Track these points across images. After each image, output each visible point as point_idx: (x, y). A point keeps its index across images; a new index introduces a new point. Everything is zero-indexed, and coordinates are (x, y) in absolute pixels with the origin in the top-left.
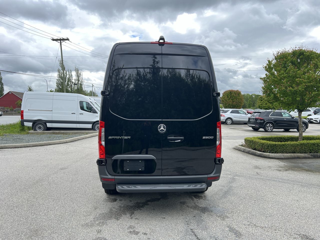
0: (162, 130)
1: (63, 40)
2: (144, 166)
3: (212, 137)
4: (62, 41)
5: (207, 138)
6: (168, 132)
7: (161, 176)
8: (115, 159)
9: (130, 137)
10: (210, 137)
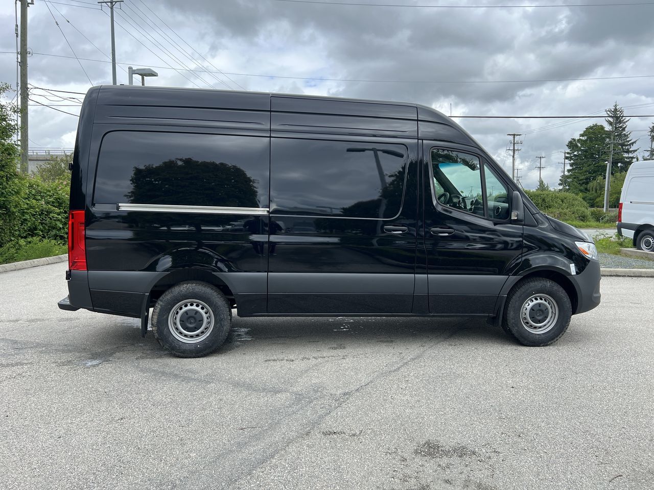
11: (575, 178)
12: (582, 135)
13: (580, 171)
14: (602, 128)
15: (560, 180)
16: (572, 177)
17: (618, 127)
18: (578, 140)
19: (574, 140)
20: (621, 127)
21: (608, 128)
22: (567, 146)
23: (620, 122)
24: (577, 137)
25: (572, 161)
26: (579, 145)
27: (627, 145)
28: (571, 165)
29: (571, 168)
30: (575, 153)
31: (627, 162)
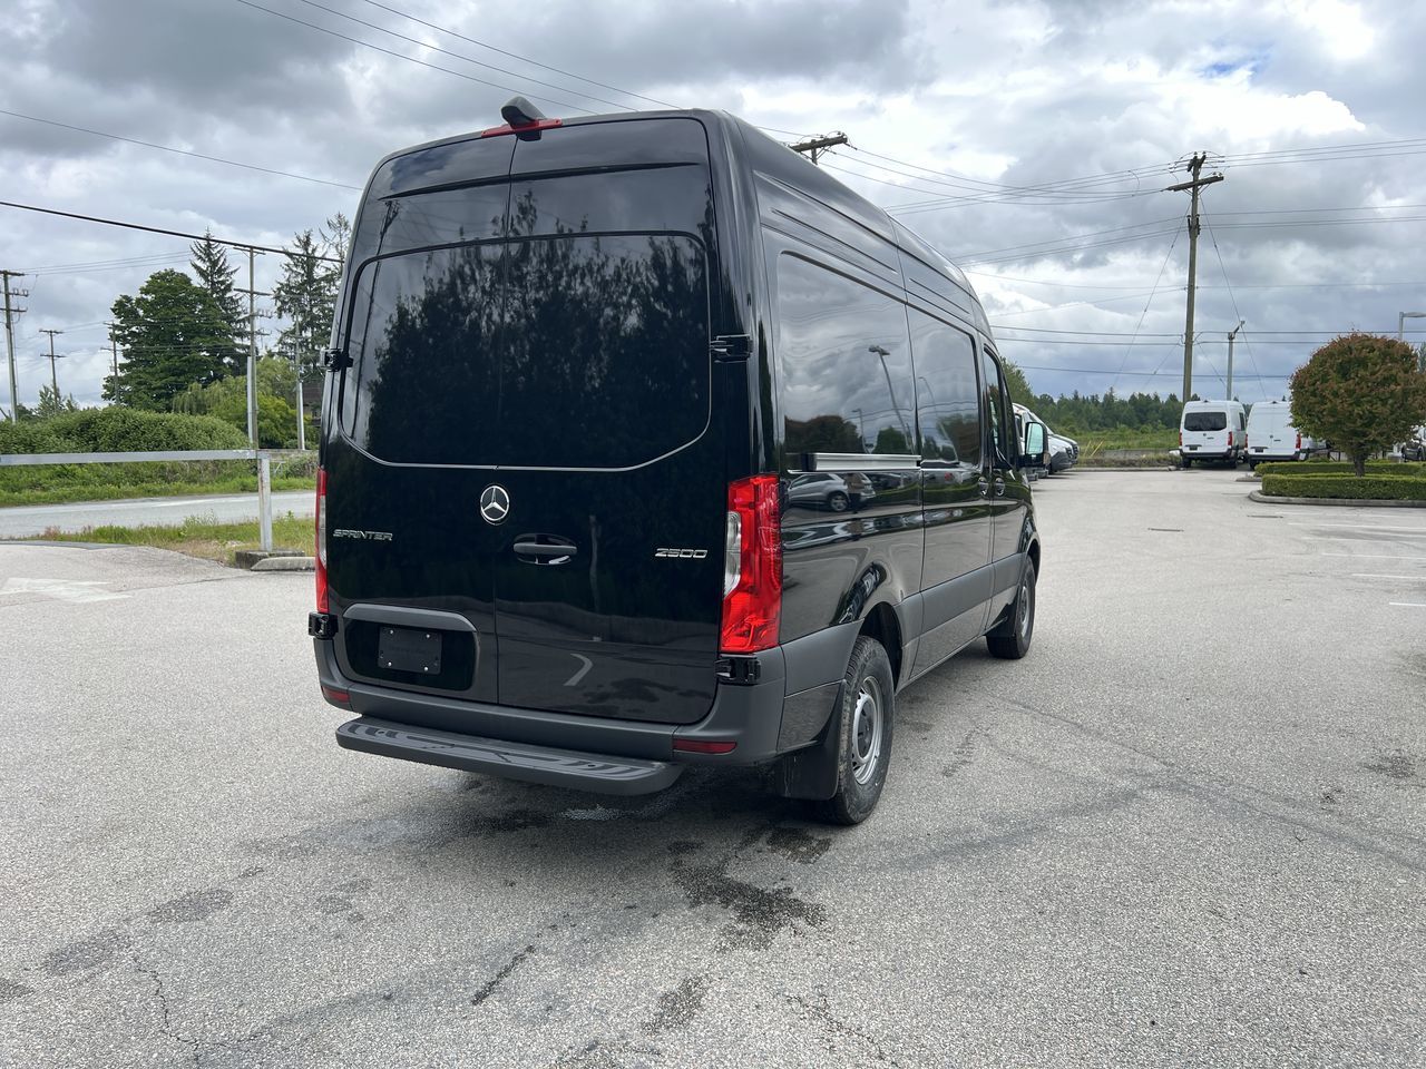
0: (493, 512)
1: (824, 146)
2: (440, 657)
3: (699, 554)
4: (818, 150)
5: (674, 554)
6: (519, 520)
7: (496, 708)
8: (354, 620)
9: (389, 536)
10: (688, 553)
11: (140, 383)
12: (145, 291)
13: (149, 370)
14: (186, 280)
15: (105, 387)
16: (133, 382)
17: (218, 282)
18: (138, 301)
19: (128, 299)
20: (223, 283)
21: (197, 281)
22: (113, 310)
23: (220, 272)
24: (135, 295)
25: (128, 346)
26: (141, 312)
27: (239, 321)
28: (127, 354)
29: (128, 361)
30: (134, 329)
31: (241, 355)
